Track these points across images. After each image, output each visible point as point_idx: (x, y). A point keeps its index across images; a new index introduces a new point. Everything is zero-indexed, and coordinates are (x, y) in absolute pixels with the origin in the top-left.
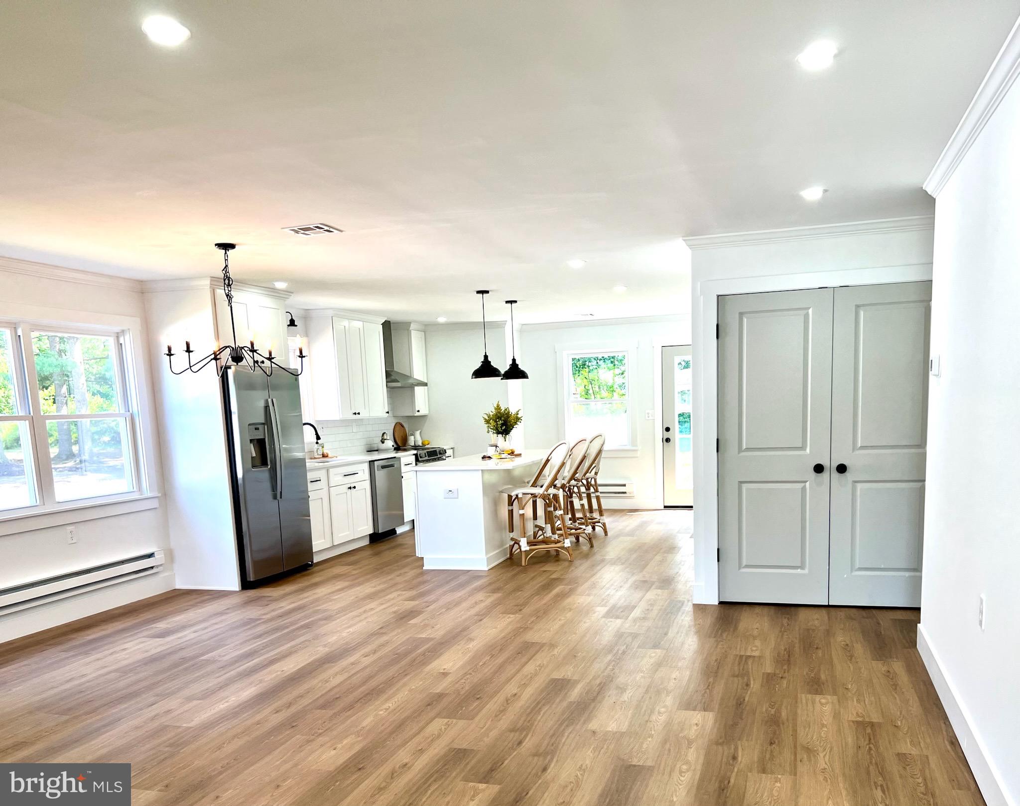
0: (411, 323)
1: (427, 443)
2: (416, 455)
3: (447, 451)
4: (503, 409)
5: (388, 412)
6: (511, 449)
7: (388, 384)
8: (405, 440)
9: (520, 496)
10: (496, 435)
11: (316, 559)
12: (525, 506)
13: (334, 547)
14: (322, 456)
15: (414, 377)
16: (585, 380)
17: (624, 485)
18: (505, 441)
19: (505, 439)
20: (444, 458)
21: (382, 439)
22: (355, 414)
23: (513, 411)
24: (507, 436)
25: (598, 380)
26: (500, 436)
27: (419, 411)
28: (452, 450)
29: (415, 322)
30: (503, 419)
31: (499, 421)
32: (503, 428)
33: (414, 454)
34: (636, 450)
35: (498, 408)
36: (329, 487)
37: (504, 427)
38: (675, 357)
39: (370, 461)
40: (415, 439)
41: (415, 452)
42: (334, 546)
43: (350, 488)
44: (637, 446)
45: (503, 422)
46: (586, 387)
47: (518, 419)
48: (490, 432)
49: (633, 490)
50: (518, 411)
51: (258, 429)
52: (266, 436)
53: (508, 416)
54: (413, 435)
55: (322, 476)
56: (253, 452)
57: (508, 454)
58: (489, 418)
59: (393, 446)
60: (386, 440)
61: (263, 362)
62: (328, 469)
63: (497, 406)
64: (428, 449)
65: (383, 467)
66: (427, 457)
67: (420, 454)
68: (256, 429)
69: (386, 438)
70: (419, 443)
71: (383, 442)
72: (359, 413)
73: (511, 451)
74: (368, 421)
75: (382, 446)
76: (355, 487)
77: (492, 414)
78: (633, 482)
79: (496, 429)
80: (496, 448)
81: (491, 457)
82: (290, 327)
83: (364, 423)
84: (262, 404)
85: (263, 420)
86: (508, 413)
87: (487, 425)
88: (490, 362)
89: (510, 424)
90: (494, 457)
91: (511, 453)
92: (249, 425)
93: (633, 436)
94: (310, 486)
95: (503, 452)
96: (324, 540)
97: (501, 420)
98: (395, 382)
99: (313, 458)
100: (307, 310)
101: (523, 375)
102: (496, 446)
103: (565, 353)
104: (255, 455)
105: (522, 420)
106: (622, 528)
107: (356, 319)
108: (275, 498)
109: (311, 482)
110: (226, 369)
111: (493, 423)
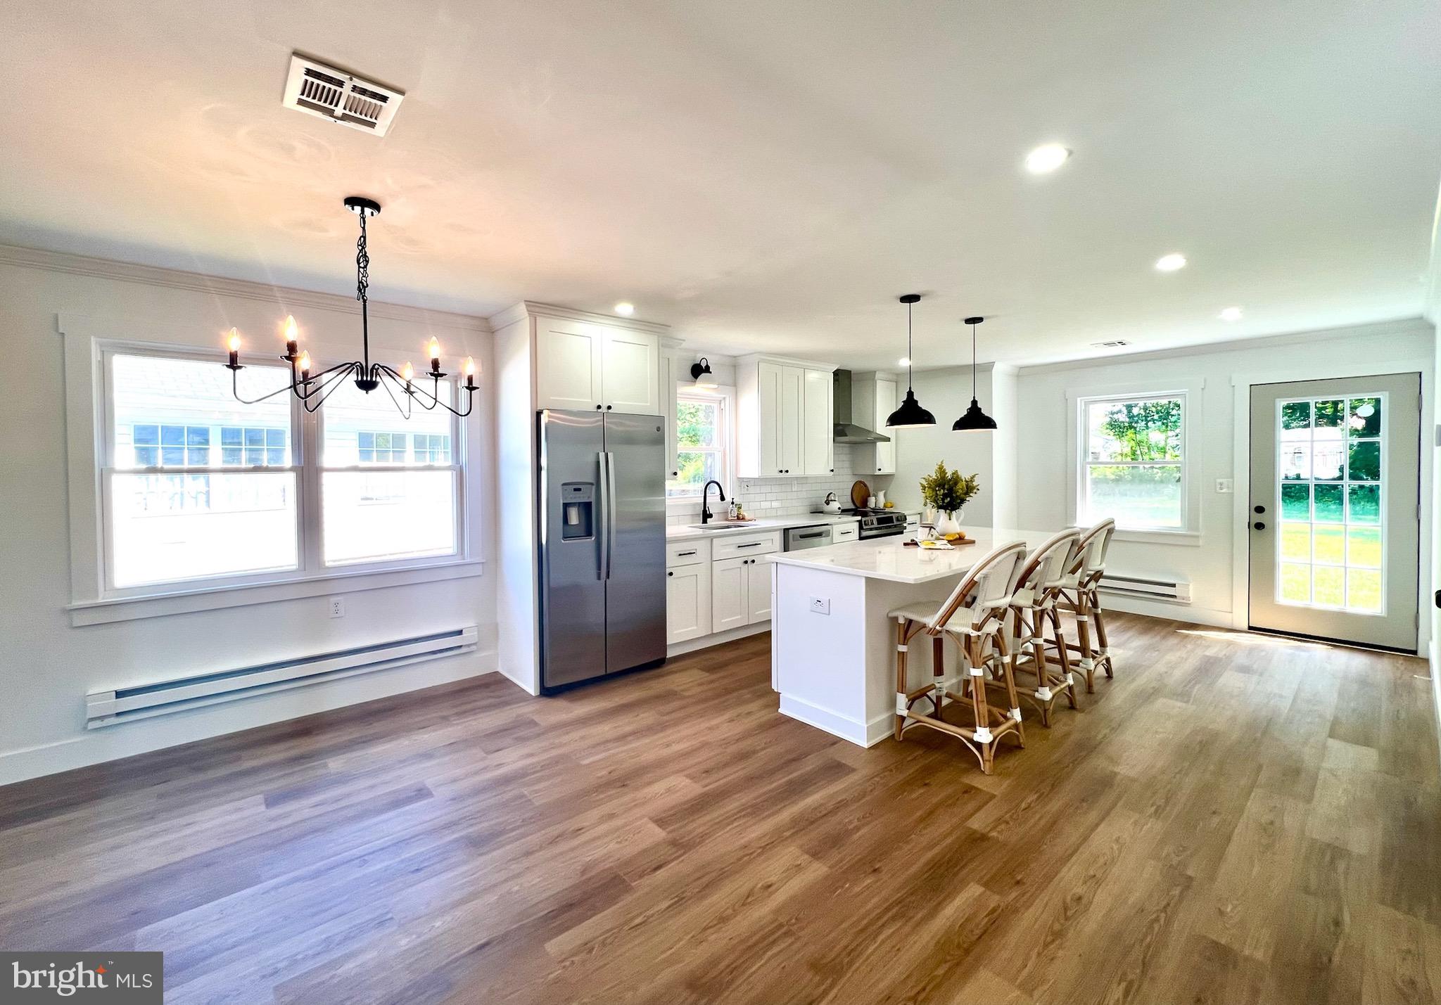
0: (875, 372)
1: (889, 505)
2: (860, 522)
3: (907, 517)
4: (949, 475)
5: (832, 471)
6: (959, 532)
7: (836, 438)
8: (865, 503)
10: (934, 510)
11: (670, 654)
13: (713, 635)
14: (736, 518)
15: (878, 432)
16: (1132, 441)
17: (1174, 585)
18: (950, 519)
19: (950, 516)
21: (827, 500)
22: (781, 471)
23: (965, 475)
24: (954, 512)
25: (1147, 442)
26: (942, 511)
27: (880, 470)
29: (883, 370)
30: (946, 487)
31: (939, 490)
32: (946, 501)
33: (858, 521)
34: (1197, 537)
35: (941, 470)
36: (712, 561)
37: (949, 499)
38: (1278, 400)
39: (785, 529)
40: (877, 501)
41: (859, 518)
42: (713, 634)
43: (745, 562)
44: (1197, 529)
45: (946, 491)
46: (1134, 448)
47: (970, 489)
48: (929, 505)
49: (1188, 593)
50: (974, 476)
51: (580, 490)
52: (593, 499)
53: (956, 483)
54: (875, 496)
55: (701, 547)
56: (574, 518)
57: (949, 541)
58: (925, 484)
59: (839, 508)
60: (832, 501)
61: (609, 408)
62: (712, 538)
63: (939, 468)
64: (885, 513)
65: (802, 537)
66: (876, 525)
67: (865, 521)
68: (575, 490)
69: (833, 498)
70: (881, 505)
71: (827, 503)
72: (787, 471)
73: (957, 536)
74: (802, 480)
75: (827, 508)
76: (753, 561)
77: (931, 479)
78: (1190, 582)
79: (935, 501)
80: (930, 530)
81: (919, 544)
82: (703, 374)
83: (796, 482)
84: (592, 459)
85: (590, 478)
86: (956, 479)
87: (924, 495)
88: (917, 402)
89: (958, 494)
90: (922, 546)
91: (956, 540)
92: (564, 484)
93: (1191, 514)
94: (672, 561)
95: (941, 537)
96: (695, 628)
97: (944, 489)
98: (847, 436)
99: (727, 520)
100: (735, 357)
101: (989, 423)
102: (931, 528)
103: (1081, 400)
104: (578, 523)
105: (978, 490)
106: (1166, 670)
107: (793, 366)
108: (599, 578)
109: (680, 555)
110: (539, 414)
111: (929, 492)
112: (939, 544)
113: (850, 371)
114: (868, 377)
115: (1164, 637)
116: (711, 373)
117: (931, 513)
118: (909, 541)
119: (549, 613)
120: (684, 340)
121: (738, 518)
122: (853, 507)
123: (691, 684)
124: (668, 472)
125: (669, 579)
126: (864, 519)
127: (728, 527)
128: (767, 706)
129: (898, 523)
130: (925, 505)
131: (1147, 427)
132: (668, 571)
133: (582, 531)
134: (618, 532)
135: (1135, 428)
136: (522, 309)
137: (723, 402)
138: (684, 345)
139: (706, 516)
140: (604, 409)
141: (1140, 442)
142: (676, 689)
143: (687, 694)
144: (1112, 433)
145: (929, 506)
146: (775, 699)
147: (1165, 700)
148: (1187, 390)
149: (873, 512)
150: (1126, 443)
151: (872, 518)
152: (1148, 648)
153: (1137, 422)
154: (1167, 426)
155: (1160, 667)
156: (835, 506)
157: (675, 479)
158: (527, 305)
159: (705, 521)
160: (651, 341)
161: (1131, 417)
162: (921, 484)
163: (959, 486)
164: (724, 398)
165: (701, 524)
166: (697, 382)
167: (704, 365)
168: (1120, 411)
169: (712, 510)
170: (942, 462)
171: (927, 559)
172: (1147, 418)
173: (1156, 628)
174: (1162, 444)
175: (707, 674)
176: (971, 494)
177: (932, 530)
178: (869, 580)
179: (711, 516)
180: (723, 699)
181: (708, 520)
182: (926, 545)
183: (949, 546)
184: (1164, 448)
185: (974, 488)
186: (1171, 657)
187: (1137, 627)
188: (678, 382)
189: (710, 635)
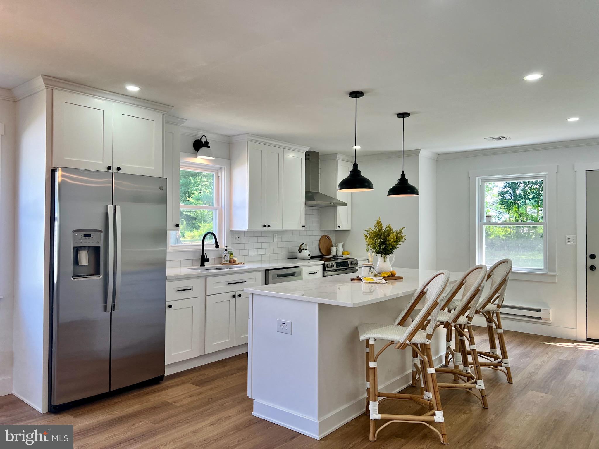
0: (337, 154)
1: (346, 253)
2: (324, 265)
3: (359, 262)
4: (384, 228)
5: (304, 226)
6: (391, 271)
7: (306, 202)
8: (329, 252)
9: (371, 342)
10: (374, 254)
11: (168, 372)
12: (378, 356)
13: (205, 356)
14: (229, 262)
15: (338, 199)
16: (516, 213)
17: (539, 311)
18: (385, 261)
19: (385, 259)
20: (357, 268)
21: (300, 249)
22: (265, 226)
23: (396, 228)
24: (388, 256)
25: (525, 214)
26: (379, 255)
27: (339, 227)
28: (368, 261)
29: (342, 153)
30: (382, 237)
31: (377, 240)
32: (382, 248)
33: (322, 264)
34: (554, 276)
35: (379, 224)
36: (206, 295)
37: (384, 246)
39: (266, 270)
40: (337, 250)
41: (323, 262)
42: (205, 354)
43: (234, 296)
44: (553, 270)
45: (382, 240)
46: (517, 218)
47: (398, 239)
49: (549, 317)
50: (402, 229)
51: (89, 236)
52: (101, 244)
53: (389, 234)
54: (336, 246)
55: (197, 285)
56: (84, 259)
57: (384, 277)
58: (367, 235)
59: (309, 255)
60: (303, 249)
61: (119, 169)
62: (206, 277)
63: (377, 223)
64: (343, 259)
65: (279, 276)
66: (335, 267)
67: (327, 265)
68: (85, 236)
69: (304, 248)
70: (340, 253)
71: (300, 250)
72: (269, 226)
73: (390, 274)
74: (282, 233)
75: (299, 255)
76: (240, 295)
77: (371, 231)
78: (550, 308)
79: (374, 248)
80: (370, 269)
81: (362, 279)
82: (203, 148)
83: (276, 235)
84: (102, 211)
85: (98, 225)
86: (389, 232)
87: (366, 243)
88: (360, 172)
89: (390, 242)
90: (364, 281)
91: (389, 276)
92: (75, 231)
93: (549, 260)
94: (171, 295)
95: (379, 274)
96: (191, 350)
97: (380, 238)
98: (315, 200)
99: (221, 263)
100: (229, 136)
101: (413, 191)
102: (371, 267)
103: (479, 179)
104: (88, 264)
105: (405, 239)
106: (533, 371)
107: (276, 146)
108: (105, 310)
109: (178, 291)
110: (53, 172)
111: (370, 241)
112: (376, 280)
113: (318, 153)
114: (332, 157)
115: (534, 347)
116: (209, 147)
117: (371, 256)
118: (355, 277)
119: (58, 341)
120: (186, 120)
121: (230, 262)
122: (320, 254)
123: (183, 396)
124: (170, 224)
125: (168, 310)
126: (326, 263)
127: (221, 269)
128: (244, 411)
129: (352, 266)
130: (367, 250)
131: (526, 204)
132: (167, 304)
133: (92, 270)
134: (123, 274)
135: (517, 204)
136: (40, 82)
137: (219, 171)
138: (186, 123)
139: (204, 260)
140: (114, 170)
141: (521, 214)
142: (170, 401)
143: (178, 404)
144: (503, 207)
145: (370, 251)
146: (249, 404)
147: (534, 392)
148: (547, 173)
149: (335, 259)
150: (512, 214)
151: (332, 262)
152: (524, 355)
153: (519, 200)
154: (538, 203)
155: (530, 369)
156: (306, 253)
157: (178, 230)
158: (44, 79)
159: (202, 265)
160: (158, 117)
161: (515, 195)
162: (364, 234)
163: (391, 236)
164: (221, 168)
165: (200, 267)
166: (197, 155)
167: (203, 140)
168: (507, 192)
169: (209, 256)
170: (379, 219)
171: (368, 291)
172: (525, 197)
173: (529, 341)
174: (535, 215)
175: (198, 387)
176: (400, 243)
177: (372, 269)
178: (321, 305)
179: (208, 260)
180: (208, 407)
181: (206, 263)
182: (367, 280)
183: (384, 281)
184: (536, 218)
185: (402, 238)
186: (538, 361)
187: (516, 341)
188: (181, 153)
189: (204, 355)
